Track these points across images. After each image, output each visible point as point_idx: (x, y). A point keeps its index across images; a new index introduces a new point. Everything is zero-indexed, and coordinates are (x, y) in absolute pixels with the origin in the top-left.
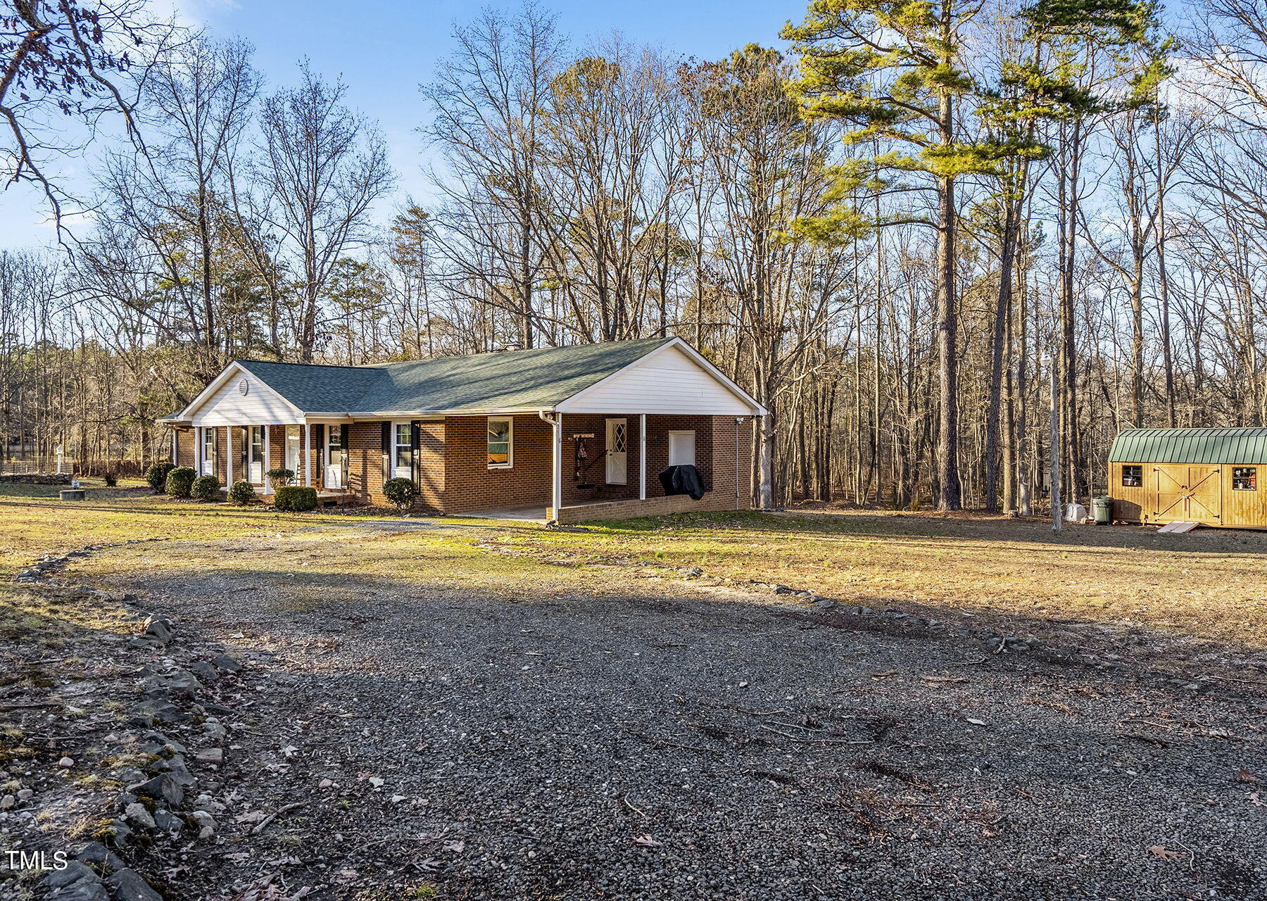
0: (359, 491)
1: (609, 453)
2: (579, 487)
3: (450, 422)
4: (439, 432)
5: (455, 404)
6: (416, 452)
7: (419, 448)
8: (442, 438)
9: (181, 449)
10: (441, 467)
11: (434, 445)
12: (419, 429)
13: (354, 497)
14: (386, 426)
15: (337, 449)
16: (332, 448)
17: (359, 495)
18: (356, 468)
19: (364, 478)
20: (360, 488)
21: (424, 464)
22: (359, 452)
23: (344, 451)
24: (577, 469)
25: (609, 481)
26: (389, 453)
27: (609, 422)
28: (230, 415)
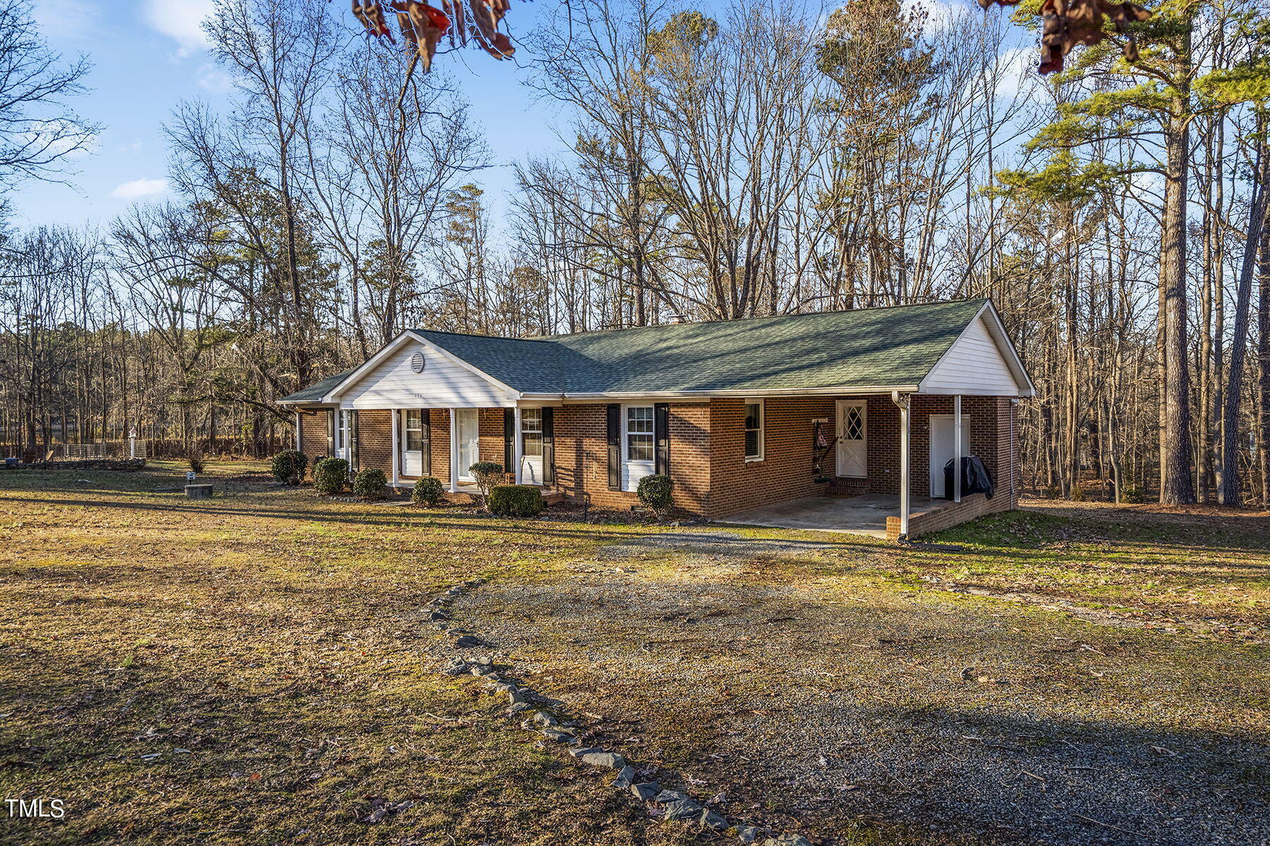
0: (571, 489)
1: (839, 440)
2: (816, 481)
3: (718, 407)
4: (700, 419)
5: (723, 383)
6: (662, 442)
7: (666, 437)
8: (706, 425)
9: (305, 434)
10: (704, 463)
11: (691, 434)
12: (667, 414)
13: (564, 495)
14: (613, 409)
15: (533, 437)
16: (524, 436)
17: (572, 494)
18: (566, 459)
19: (578, 474)
20: (572, 485)
21: (674, 457)
22: (570, 442)
23: (548, 439)
24: (815, 460)
25: (839, 474)
26: (618, 444)
27: (840, 405)
28: (396, 396)
